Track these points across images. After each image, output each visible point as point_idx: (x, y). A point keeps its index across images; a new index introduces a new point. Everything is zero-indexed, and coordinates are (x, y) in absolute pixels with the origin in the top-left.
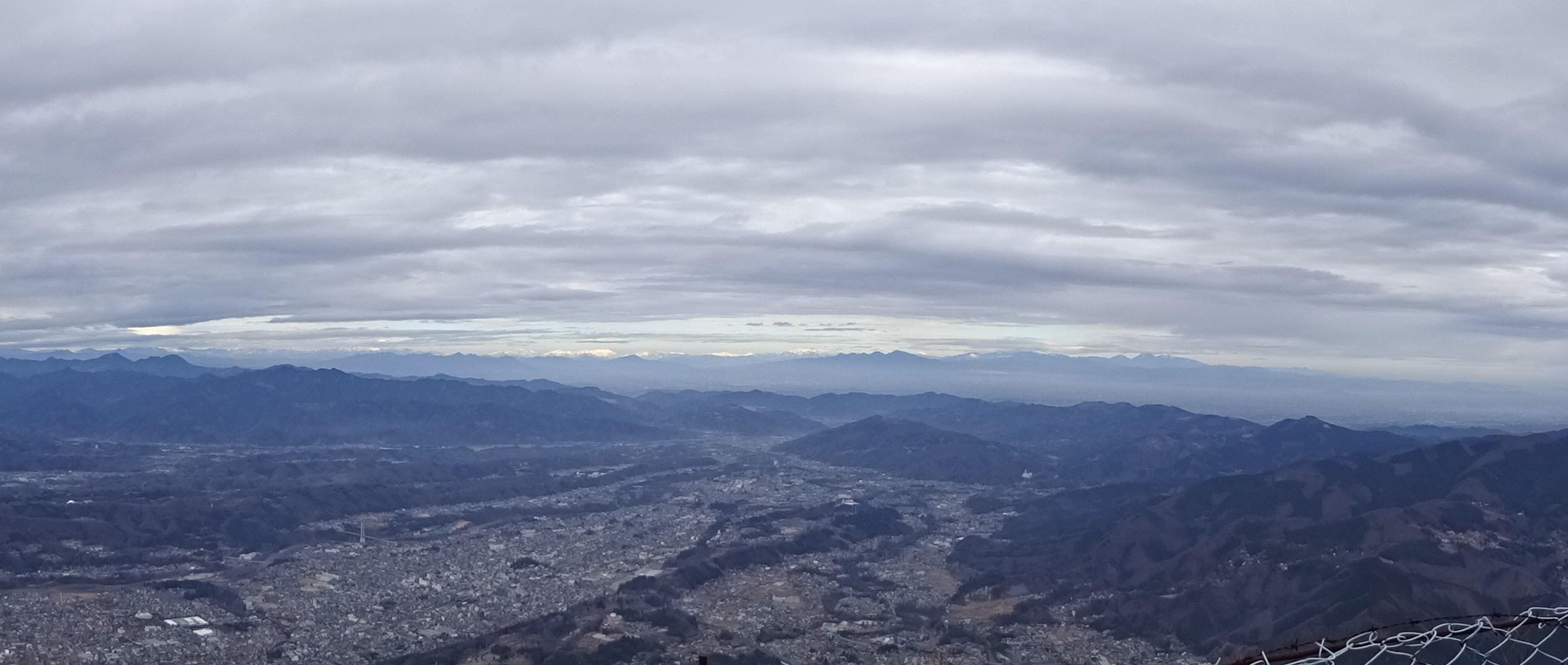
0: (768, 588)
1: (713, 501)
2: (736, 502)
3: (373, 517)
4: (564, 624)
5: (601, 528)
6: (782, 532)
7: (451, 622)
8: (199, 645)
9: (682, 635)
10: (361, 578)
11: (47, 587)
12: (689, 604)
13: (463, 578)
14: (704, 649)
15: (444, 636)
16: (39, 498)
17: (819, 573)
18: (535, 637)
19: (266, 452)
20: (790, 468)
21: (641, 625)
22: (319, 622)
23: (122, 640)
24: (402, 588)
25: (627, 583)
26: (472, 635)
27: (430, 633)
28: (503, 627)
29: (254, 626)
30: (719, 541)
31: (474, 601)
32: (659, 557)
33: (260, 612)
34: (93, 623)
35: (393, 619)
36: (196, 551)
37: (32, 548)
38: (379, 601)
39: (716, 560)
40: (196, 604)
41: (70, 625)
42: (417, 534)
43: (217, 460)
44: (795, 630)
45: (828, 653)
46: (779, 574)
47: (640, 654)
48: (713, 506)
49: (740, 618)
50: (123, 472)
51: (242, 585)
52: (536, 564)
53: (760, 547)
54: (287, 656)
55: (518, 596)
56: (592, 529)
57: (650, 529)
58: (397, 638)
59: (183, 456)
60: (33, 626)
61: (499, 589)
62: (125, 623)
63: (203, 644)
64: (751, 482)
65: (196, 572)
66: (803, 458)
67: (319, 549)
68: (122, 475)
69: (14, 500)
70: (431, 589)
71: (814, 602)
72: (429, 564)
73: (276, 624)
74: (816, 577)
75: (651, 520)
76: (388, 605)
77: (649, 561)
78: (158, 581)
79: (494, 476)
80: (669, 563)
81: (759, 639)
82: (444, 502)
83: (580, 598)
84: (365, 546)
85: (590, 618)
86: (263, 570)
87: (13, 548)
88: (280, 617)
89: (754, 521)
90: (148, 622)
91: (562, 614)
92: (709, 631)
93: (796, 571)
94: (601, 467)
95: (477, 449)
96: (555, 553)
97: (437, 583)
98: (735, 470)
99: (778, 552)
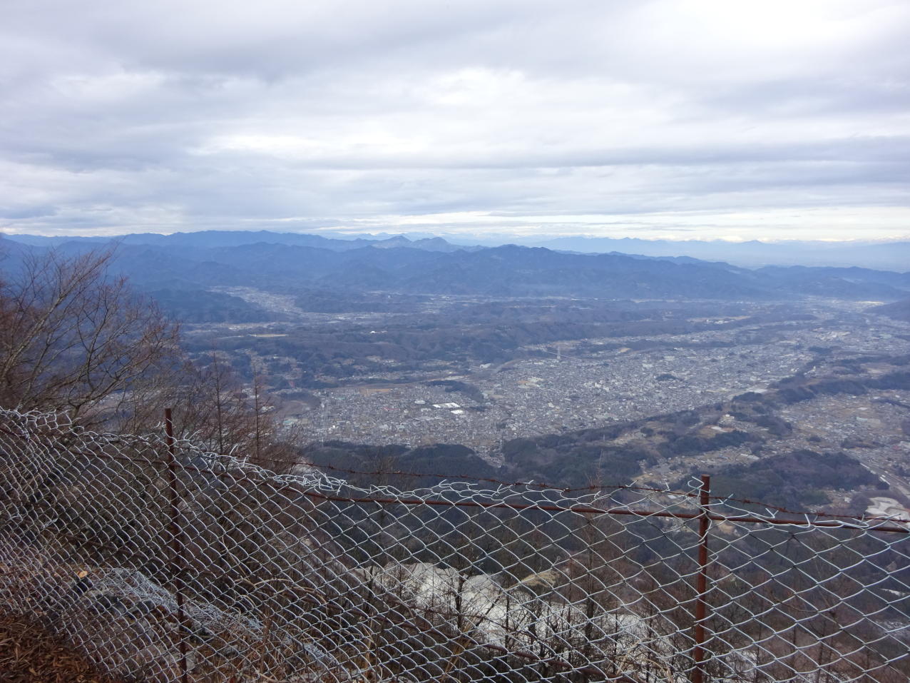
0: (853, 411)
1: (812, 345)
2: (832, 347)
3: (566, 343)
4: (692, 418)
5: (722, 358)
6: (869, 372)
7: (615, 410)
8: (455, 420)
9: (780, 435)
10: (557, 381)
11: (359, 385)
12: (786, 414)
13: (624, 384)
14: (796, 446)
15: (610, 419)
16: (352, 330)
17: (900, 405)
18: (672, 425)
19: (497, 301)
20: (880, 326)
21: (748, 424)
22: (530, 407)
23: (407, 417)
24: (584, 388)
25: (740, 396)
26: (629, 420)
27: (601, 417)
28: (649, 416)
29: (489, 409)
30: (814, 373)
31: (632, 399)
32: (765, 381)
33: (492, 400)
34: (388, 407)
35: (578, 407)
36: (453, 362)
37: (347, 362)
38: (568, 395)
39: (811, 387)
40: (453, 395)
41: (373, 408)
42: (595, 355)
43: (465, 305)
44: (874, 443)
45: (904, 463)
46: (864, 402)
47: (746, 443)
48: (811, 349)
49: (827, 428)
50: (406, 312)
51: (481, 383)
52: (674, 378)
53: (849, 381)
54: (509, 427)
55: (660, 398)
56: (715, 358)
57: (760, 361)
58: (580, 419)
59: (445, 302)
60: (350, 410)
61: (648, 393)
62: (409, 407)
63: (457, 419)
64: (844, 334)
65: (453, 375)
66: (892, 319)
67: (530, 362)
68: (406, 315)
69: (336, 331)
70: (602, 390)
71: (894, 425)
72: (601, 375)
73: (502, 408)
74: (897, 407)
75: (761, 355)
76: (574, 398)
77: (757, 383)
78: (429, 381)
79: (647, 320)
80: (773, 385)
81: (843, 445)
82: (612, 335)
83: (704, 402)
84: (561, 361)
85: (711, 416)
86: (495, 375)
87: (336, 362)
88: (505, 404)
89: (845, 362)
90: (423, 406)
91: (691, 411)
92: (802, 434)
93: (877, 401)
94: (725, 317)
95: (637, 301)
96: (688, 372)
97: (606, 386)
98: (831, 325)
99: (864, 386)
